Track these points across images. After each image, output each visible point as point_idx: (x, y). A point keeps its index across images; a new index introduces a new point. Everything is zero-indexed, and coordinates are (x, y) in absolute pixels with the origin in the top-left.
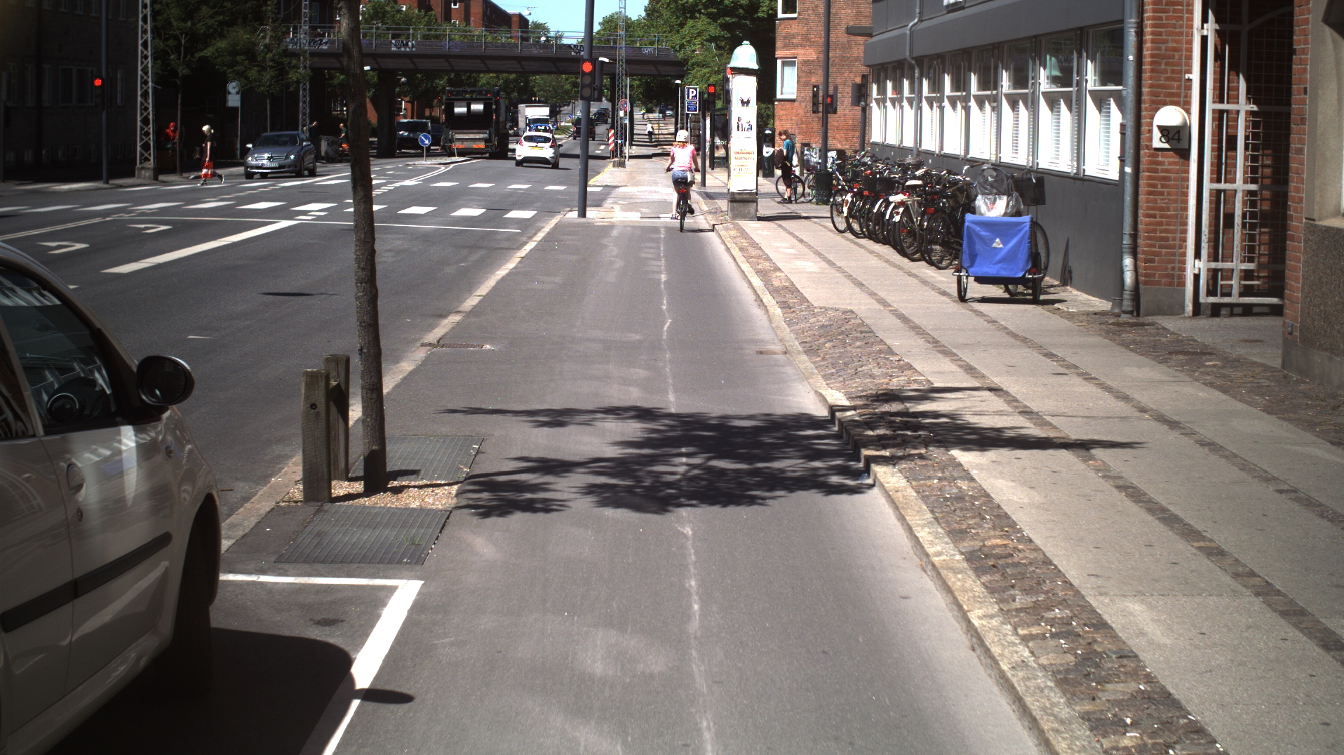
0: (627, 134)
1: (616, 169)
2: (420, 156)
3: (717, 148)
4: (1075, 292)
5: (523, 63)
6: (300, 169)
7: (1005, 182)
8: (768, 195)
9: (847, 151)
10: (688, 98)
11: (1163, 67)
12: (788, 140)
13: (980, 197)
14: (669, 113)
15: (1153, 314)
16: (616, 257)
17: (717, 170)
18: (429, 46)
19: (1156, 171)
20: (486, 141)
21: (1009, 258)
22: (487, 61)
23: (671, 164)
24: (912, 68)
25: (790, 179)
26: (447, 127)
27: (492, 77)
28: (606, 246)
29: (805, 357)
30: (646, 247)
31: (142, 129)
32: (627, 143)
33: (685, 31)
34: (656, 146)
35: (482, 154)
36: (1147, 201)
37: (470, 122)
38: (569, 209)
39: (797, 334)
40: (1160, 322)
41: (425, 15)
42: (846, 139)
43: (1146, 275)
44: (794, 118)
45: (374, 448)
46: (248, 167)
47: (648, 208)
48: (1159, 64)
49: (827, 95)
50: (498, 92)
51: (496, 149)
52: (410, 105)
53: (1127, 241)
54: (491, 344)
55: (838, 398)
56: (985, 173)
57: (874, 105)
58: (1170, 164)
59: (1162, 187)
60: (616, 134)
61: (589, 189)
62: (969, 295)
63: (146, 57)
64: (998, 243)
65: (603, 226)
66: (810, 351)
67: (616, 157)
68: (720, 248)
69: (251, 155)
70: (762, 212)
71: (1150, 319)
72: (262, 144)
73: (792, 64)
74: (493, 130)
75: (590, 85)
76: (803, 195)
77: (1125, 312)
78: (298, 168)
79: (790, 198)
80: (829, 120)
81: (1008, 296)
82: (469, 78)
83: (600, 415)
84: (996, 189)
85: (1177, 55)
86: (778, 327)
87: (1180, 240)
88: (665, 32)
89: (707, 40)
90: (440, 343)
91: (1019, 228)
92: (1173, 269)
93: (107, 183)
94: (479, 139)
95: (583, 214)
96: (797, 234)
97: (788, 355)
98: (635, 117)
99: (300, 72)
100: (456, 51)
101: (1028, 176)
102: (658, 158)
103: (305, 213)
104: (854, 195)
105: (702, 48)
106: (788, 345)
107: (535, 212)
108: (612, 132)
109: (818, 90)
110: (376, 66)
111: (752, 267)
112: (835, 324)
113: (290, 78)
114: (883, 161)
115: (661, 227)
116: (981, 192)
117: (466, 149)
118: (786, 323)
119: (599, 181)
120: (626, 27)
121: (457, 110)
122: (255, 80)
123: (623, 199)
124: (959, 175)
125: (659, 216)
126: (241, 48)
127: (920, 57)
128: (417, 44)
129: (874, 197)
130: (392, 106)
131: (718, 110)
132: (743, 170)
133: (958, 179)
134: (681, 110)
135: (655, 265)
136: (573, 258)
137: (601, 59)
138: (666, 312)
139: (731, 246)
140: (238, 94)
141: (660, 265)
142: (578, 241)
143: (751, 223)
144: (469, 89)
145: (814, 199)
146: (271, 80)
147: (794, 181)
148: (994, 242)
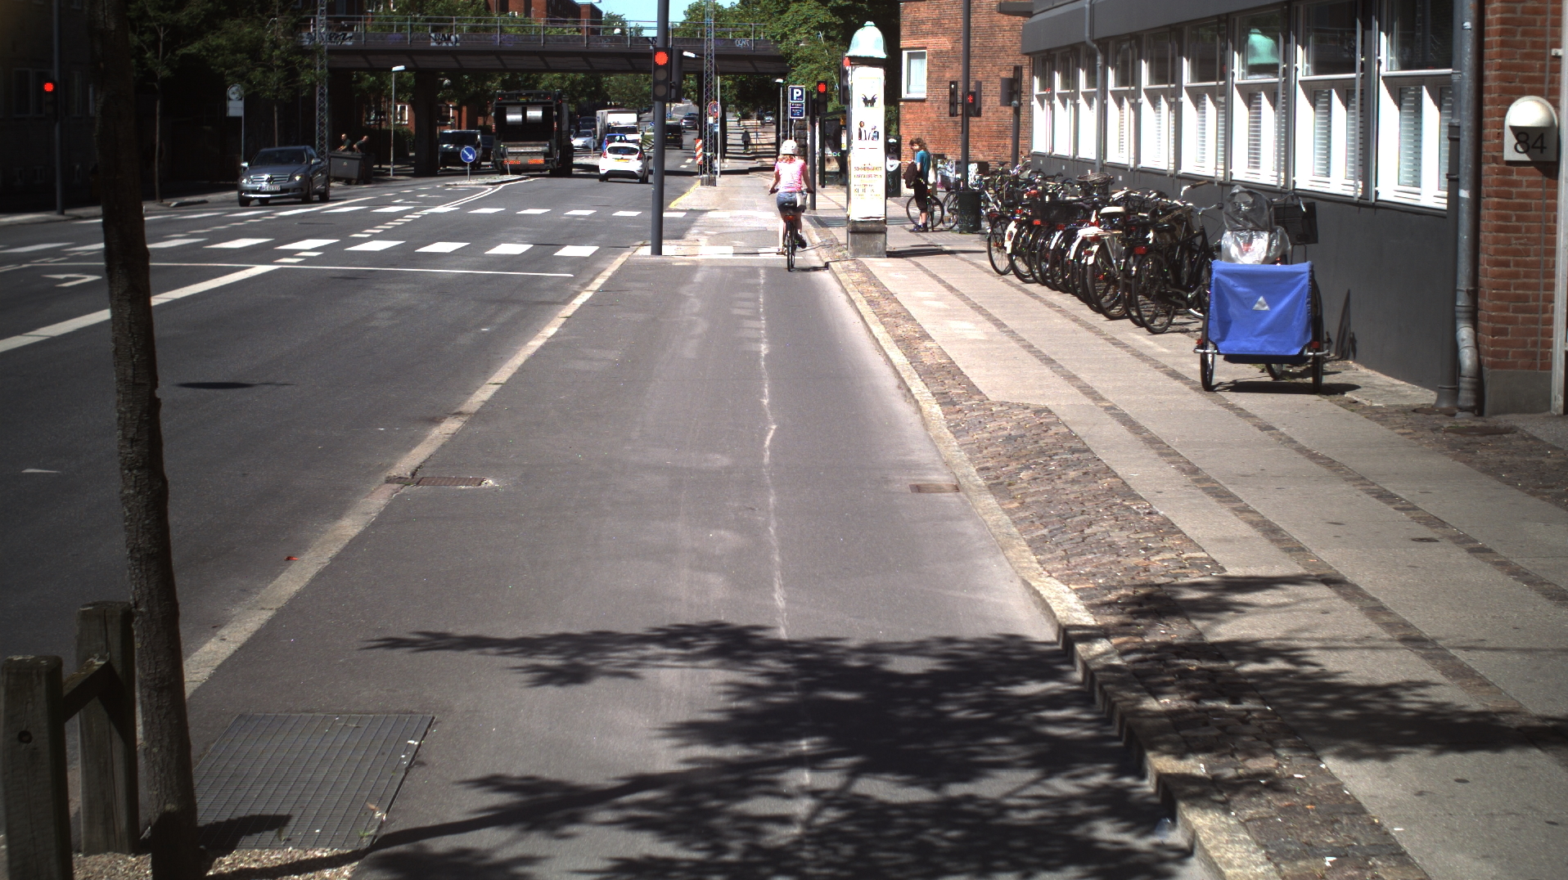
0: (718, 145)
1: (705, 188)
2: (463, 174)
3: (829, 160)
4: (1364, 371)
5: (591, 59)
6: (307, 194)
7: (1266, 212)
8: (898, 220)
9: (991, 164)
10: (792, 99)
11: (1518, 38)
12: (922, 151)
13: (1228, 234)
14: (768, 119)
15: (1505, 412)
16: (697, 315)
17: (828, 188)
18: (477, 40)
19: (1508, 195)
20: (546, 154)
21: (1278, 327)
22: (549, 57)
23: (776, 184)
24: (1092, 57)
25: (925, 200)
26: (498, 139)
27: (555, 78)
28: (685, 298)
29: (990, 501)
30: (740, 299)
32: (719, 155)
33: (787, 16)
34: (753, 159)
35: (541, 171)
36: (1496, 241)
37: (527, 132)
38: (641, 242)
39: (970, 452)
40: (1520, 425)
42: (991, 148)
43: (1494, 354)
44: (923, 123)
45: (168, 807)
46: (241, 192)
47: (743, 240)
48: (1514, 34)
49: (967, 92)
50: (560, 95)
51: (558, 164)
52: (457, 112)
53: (1462, 301)
54: (495, 477)
55: (1073, 609)
56: (1236, 199)
57: (1035, 103)
58: (1530, 184)
59: (1517, 220)
60: (704, 144)
61: (665, 215)
62: (1217, 378)
64: (1261, 304)
65: (683, 267)
66: (999, 487)
67: (705, 173)
68: (841, 299)
69: (245, 177)
70: (893, 244)
71: (1503, 420)
72: (260, 162)
73: (921, 56)
74: (554, 142)
75: (665, 82)
76: (942, 220)
77: (1462, 409)
78: (305, 192)
79: (925, 225)
80: (971, 125)
81: (1270, 379)
82: (527, 79)
83: (654, 649)
84: (1253, 222)
85: (1539, 18)
86: (938, 437)
87: (1544, 300)
88: (763, 21)
89: (815, 28)
90: (416, 477)
91: (1294, 281)
92: (1535, 344)
93: (62, 213)
94: (537, 153)
95: (657, 250)
96: (942, 276)
97: (961, 494)
98: (728, 124)
99: (315, 75)
100: (509, 46)
101: (1296, 202)
102: (756, 174)
103: (291, 253)
104: (1019, 225)
105: (807, 39)
106: (959, 474)
107: (597, 248)
108: (701, 142)
109: (956, 87)
110: (411, 65)
111: (888, 332)
112: (1027, 434)
113: (303, 80)
114: (1053, 178)
115: (762, 268)
116: (1230, 226)
117: (521, 165)
118: (951, 432)
119: (681, 204)
120: (716, 15)
121: (510, 118)
122: (259, 83)
123: (712, 227)
124: (1176, 199)
125: (759, 251)
126: (243, 45)
127: (1103, 38)
128: (461, 38)
129: (1048, 228)
130: (429, 114)
131: (831, 114)
132: (869, 192)
133: (1176, 204)
134: (784, 115)
135: (751, 328)
136: (639, 317)
137: (686, 53)
138: (768, 411)
139: (856, 296)
140: (241, 100)
141: (760, 329)
142: (649, 290)
143: (878, 262)
144: (525, 91)
145: (956, 226)
146: (279, 83)
147: (931, 203)
148: (1256, 302)
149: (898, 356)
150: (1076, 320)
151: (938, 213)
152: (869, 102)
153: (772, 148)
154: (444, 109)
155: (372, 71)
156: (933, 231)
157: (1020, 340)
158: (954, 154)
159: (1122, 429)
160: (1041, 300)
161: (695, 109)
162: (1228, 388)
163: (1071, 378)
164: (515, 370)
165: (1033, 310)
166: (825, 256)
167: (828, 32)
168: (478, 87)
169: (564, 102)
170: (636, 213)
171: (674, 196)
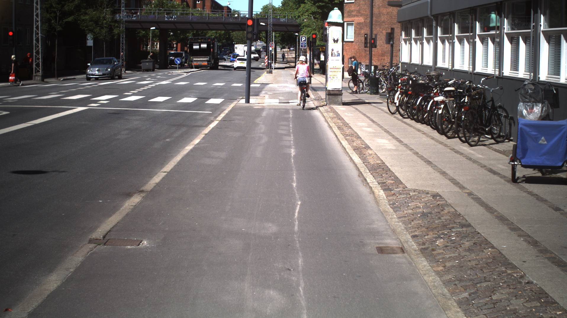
0: (273, 58)
1: (268, 74)
2: (176, 68)
3: (316, 64)
5: (226, 26)
6: (113, 76)
7: (540, 93)
8: (346, 89)
10: (302, 41)
12: (355, 61)
13: (521, 104)
14: (292, 49)
16: (263, 133)
17: (315, 75)
18: (183, 18)
20: (208, 61)
21: (551, 152)
22: (210, 25)
23: (297, 74)
24: (430, 22)
25: (357, 81)
26: (190, 55)
27: (213, 33)
28: (258, 124)
29: (425, 263)
30: (282, 125)
31: (36, 56)
32: (274, 62)
33: (300, 9)
34: (286, 63)
35: (206, 67)
37: (201, 52)
38: (241, 97)
39: (405, 223)
41: (182, 4)
42: (378, 60)
44: (353, 50)
46: (87, 75)
47: (283, 96)
49: (372, 39)
50: (214, 39)
51: (213, 65)
52: (176, 45)
54: (149, 239)
57: (402, 42)
61: (252, 85)
63: (38, 21)
64: (543, 141)
65: (258, 109)
66: (427, 251)
67: (268, 69)
68: (325, 125)
69: (89, 69)
70: (345, 100)
72: (95, 64)
73: (352, 24)
74: (211, 56)
75: (251, 32)
76: (363, 89)
78: (112, 75)
79: (356, 91)
80: (373, 51)
82: (202, 33)
84: (534, 98)
88: (290, 12)
89: (311, 14)
90: (105, 240)
91: (560, 129)
94: (204, 61)
95: (248, 101)
96: (368, 115)
97: (406, 255)
98: (277, 50)
99: (120, 30)
100: (195, 20)
102: (288, 69)
104: (401, 93)
105: (307, 18)
106: (402, 241)
107: (224, 99)
108: (267, 57)
109: (367, 36)
110: (158, 27)
111: (349, 144)
112: (433, 212)
113: (115, 32)
114: (413, 73)
115: (291, 109)
116: (522, 100)
117: (199, 65)
118: (391, 207)
119: (258, 81)
120: (273, 10)
121: (195, 47)
122: (98, 33)
123: (270, 91)
124: (479, 84)
125: (290, 101)
126: (94, 19)
127: (436, 14)
128: (177, 17)
129: (415, 95)
130: (166, 46)
131: (317, 46)
132: (335, 78)
133: (479, 87)
134: (298, 47)
135: (287, 141)
136: (237, 134)
137: (261, 24)
138: (296, 191)
139: (332, 125)
140: (92, 40)
141: (291, 141)
142: (243, 120)
143: (339, 107)
144: (201, 37)
145: (369, 91)
146: (106, 33)
147: (359, 82)
148: (540, 140)
149: (356, 159)
150: (433, 138)
151: (361, 86)
152: (336, 41)
153: (294, 60)
154: (172, 44)
155: (144, 29)
156: (359, 93)
157: (411, 150)
158: (366, 62)
159: (482, 210)
160: (414, 128)
161: (265, 45)
162: (523, 181)
163: (444, 173)
164: (176, 163)
165: (412, 133)
166: (317, 104)
167: (315, 15)
168: (183, 36)
169: (216, 41)
170: (240, 85)
171: (255, 78)
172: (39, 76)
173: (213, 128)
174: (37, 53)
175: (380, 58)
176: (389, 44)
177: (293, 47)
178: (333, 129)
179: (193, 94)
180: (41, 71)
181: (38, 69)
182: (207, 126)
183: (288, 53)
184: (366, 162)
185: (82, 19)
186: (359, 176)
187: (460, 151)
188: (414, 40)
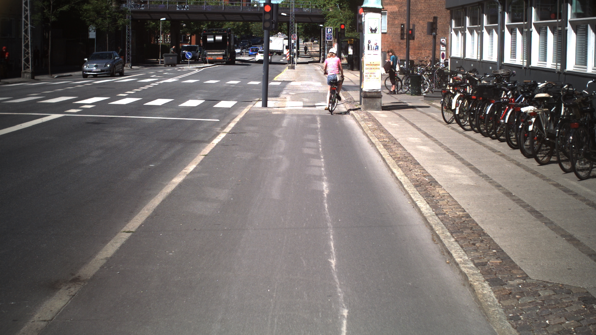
1: (290, 70)
2: (186, 63)
5: (243, 16)
10: (327, 33)
12: (393, 56)
16: (283, 154)
18: (196, 8)
20: (223, 55)
22: (226, 16)
25: (395, 79)
26: (204, 49)
27: (230, 25)
28: (277, 139)
30: (309, 140)
31: (25, 51)
32: (296, 56)
35: (222, 62)
37: (215, 46)
38: (258, 99)
44: (386, 43)
46: (83, 72)
47: (307, 98)
49: (409, 29)
50: (230, 31)
51: (229, 59)
57: (451, 33)
60: (290, 52)
61: (271, 84)
63: (27, 10)
65: (278, 115)
67: (290, 64)
69: (86, 65)
70: (385, 103)
72: (93, 58)
73: (385, 14)
74: (227, 50)
75: (269, 21)
76: (401, 89)
78: (112, 72)
80: (410, 43)
82: (218, 24)
94: (220, 55)
95: (265, 105)
96: (418, 125)
98: (300, 44)
99: (125, 21)
100: (209, 10)
102: (311, 64)
104: (463, 98)
105: (333, 8)
107: (236, 102)
109: (404, 26)
110: (168, 18)
113: (119, 23)
115: (318, 115)
117: (213, 60)
118: (513, 326)
119: (279, 78)
121: (209, 39)
122: (100, 25)
123: (293, 90)
125: (316, 105)
126: (98, 9)
128: (189, 7)
130: (177, 39)
132: (373, 77)
133: (584, 92)
134: (323, 39)
135: (316, 166)
136: (248, 155)
137: (282, 14)
138: (337, 280)
139: (375, 140)
140: (95, 31)
141: (320, 167)
142: (257, 133)
143: (379, 113)
144: (216, 29)
145: (408, 91)
146: (109, 24)
147: (397, 80)
151: (399, 83)
152: (373, 31)
153: (318, 53)
154: (187, 37)
155: (153, 20)
156: (398, 94)
163: (573, 240)
166: (349, 107)
167: (343, 4)
168: (197, 28)
169: (232, 33)
170: (257, 83)
171: (276, 74)
172: (29, 73)
173: (217, 144)
174: (27, 46)
175: (417, 51)
176: (431, 35)
177: (317, 40)
178: (378, 147)
179: (200, 95)
180: (30, 67)
181: (27, 65)
182: (209, 141)
183: (311, 47)
184: (440, 214)
185: (84, 9)
186: (433, 240)
187: (571, 189)
188: (468, 29)
